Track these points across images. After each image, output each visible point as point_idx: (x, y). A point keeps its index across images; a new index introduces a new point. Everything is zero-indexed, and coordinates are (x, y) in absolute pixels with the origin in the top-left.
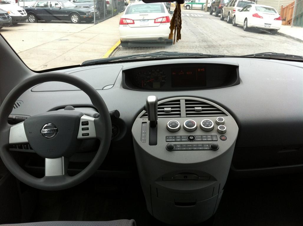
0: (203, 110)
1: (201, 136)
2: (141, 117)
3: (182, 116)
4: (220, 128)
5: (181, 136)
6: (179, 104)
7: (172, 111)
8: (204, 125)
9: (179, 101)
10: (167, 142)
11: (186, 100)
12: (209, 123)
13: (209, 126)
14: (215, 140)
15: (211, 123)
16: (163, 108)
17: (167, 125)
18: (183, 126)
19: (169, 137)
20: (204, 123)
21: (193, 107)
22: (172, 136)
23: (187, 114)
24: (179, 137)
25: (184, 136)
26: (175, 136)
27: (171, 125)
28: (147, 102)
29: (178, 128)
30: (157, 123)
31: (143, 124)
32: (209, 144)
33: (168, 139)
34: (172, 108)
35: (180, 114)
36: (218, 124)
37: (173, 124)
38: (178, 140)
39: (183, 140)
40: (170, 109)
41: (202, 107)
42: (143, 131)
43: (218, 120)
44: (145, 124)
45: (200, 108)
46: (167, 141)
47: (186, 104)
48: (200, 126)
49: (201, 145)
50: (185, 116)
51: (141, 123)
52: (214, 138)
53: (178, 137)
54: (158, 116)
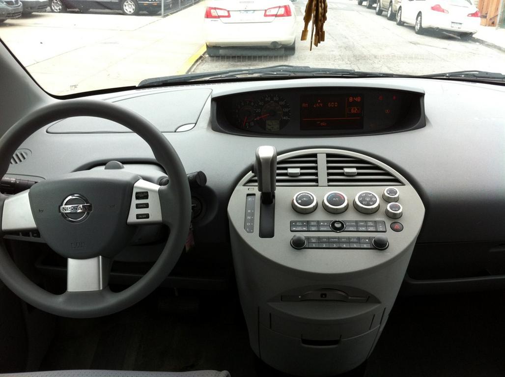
0: (359, 174)
1: (356, 222)
2: (245, 185)
3: (320, 183)
4: (391, 208)
5: (318, 222)
6: (316, 162)
7: (302, 174)
8: (361, 202)
9: (315, 155)
10: (292, 231)
11: (328, 155)
12: (371, 198)
13: (371, 204)
14: (381, 230)
15: (374, 199)
16: (286, 168)
17: (293, 200)
18: (323, 202)
19: (296, 222)
20: (362, 199)
21: (342, 168)
22: (302, 222)
23: (329, 181)
24: (315, 223)
25: (323, 222)
26: (308, 222)
27: (300, 201)
28: (258, 159)
29: (314, 206)
30: (274, 196)
31: (248, 197)
32: (370, 238)
33: (296, 226)
34: (302, 168)
35: (316, 181)
36: (387, 200)
37: (305, 199)
38: (313, 230)
39: (322, 229)
40: (298, 171)
41: (358, 168)
42: (249, 211)
43: (388, 194)
44: (252, 197)
45: (354, 170)
46: (292, 230)
47: (328, 162)
48: (355, 203)
49: (355, 240)
50: (326, 184)
51: (246, 196)
52: (381, 227)
53: (312, 224)
54: (277, 184)
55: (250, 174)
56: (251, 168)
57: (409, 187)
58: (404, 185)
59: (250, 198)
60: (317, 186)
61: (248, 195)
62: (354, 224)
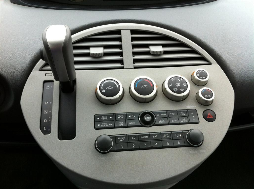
0: (166, 52)
1: (167, 112)
2: (41, 69)
3: (126, 65)
4: (203, 94)
5: (126, 115)
6: (120, 39)
7: (106, 54)
8: (171, 88)
9: (118, 32)
10: (96, 129)
11: (133, 32)
12: (181, 83)
13: (182, 90)
14: (194, 120)
15: (184, 85)
16: (88, 48)
17: (97, 89)
18: (130, 88)
19: (100, 116)
20: (173, 84)
21: (147, 46)
22: (108, 116)
23: (135, 61)
24: (122, 117)
25: (132, 114)
26: (114, 115)
27: (104, 91)
28: (45, 44)
29: (120, 96)
30: (75, 82)
31: (46, 84)
32: (183, 133)
33: (101, 121)
34: (105, 47)
35: (121, 62)
37: (109, 88)
38: (120, 125)
39: (130, 124)
40: (100, 51)
41: (164, 46)
42: (46, 103)
43: (199, 77)
44: (50, 83)
45: (160, 49)
46: (96, 127)
47: (133, 39)
48: (164, 90)
49: (167, 136)
50: (132, 65)
51: (42, 83)
52: (193, 116)
53: (119, 117)
55: (41, 62)
56: (40, 56)
57: (215, 66)
58: (211, 64)
59: (47, 86)
60: (122, 68)
61: (45, 82)
62: (165, 115)
